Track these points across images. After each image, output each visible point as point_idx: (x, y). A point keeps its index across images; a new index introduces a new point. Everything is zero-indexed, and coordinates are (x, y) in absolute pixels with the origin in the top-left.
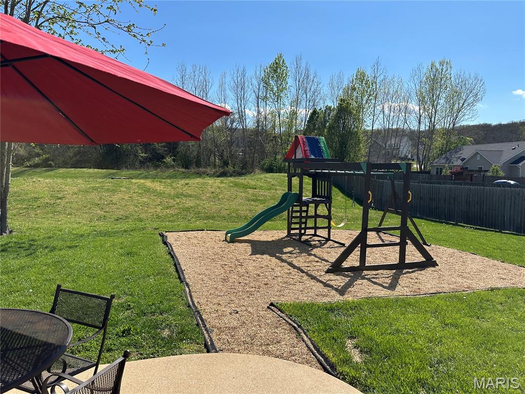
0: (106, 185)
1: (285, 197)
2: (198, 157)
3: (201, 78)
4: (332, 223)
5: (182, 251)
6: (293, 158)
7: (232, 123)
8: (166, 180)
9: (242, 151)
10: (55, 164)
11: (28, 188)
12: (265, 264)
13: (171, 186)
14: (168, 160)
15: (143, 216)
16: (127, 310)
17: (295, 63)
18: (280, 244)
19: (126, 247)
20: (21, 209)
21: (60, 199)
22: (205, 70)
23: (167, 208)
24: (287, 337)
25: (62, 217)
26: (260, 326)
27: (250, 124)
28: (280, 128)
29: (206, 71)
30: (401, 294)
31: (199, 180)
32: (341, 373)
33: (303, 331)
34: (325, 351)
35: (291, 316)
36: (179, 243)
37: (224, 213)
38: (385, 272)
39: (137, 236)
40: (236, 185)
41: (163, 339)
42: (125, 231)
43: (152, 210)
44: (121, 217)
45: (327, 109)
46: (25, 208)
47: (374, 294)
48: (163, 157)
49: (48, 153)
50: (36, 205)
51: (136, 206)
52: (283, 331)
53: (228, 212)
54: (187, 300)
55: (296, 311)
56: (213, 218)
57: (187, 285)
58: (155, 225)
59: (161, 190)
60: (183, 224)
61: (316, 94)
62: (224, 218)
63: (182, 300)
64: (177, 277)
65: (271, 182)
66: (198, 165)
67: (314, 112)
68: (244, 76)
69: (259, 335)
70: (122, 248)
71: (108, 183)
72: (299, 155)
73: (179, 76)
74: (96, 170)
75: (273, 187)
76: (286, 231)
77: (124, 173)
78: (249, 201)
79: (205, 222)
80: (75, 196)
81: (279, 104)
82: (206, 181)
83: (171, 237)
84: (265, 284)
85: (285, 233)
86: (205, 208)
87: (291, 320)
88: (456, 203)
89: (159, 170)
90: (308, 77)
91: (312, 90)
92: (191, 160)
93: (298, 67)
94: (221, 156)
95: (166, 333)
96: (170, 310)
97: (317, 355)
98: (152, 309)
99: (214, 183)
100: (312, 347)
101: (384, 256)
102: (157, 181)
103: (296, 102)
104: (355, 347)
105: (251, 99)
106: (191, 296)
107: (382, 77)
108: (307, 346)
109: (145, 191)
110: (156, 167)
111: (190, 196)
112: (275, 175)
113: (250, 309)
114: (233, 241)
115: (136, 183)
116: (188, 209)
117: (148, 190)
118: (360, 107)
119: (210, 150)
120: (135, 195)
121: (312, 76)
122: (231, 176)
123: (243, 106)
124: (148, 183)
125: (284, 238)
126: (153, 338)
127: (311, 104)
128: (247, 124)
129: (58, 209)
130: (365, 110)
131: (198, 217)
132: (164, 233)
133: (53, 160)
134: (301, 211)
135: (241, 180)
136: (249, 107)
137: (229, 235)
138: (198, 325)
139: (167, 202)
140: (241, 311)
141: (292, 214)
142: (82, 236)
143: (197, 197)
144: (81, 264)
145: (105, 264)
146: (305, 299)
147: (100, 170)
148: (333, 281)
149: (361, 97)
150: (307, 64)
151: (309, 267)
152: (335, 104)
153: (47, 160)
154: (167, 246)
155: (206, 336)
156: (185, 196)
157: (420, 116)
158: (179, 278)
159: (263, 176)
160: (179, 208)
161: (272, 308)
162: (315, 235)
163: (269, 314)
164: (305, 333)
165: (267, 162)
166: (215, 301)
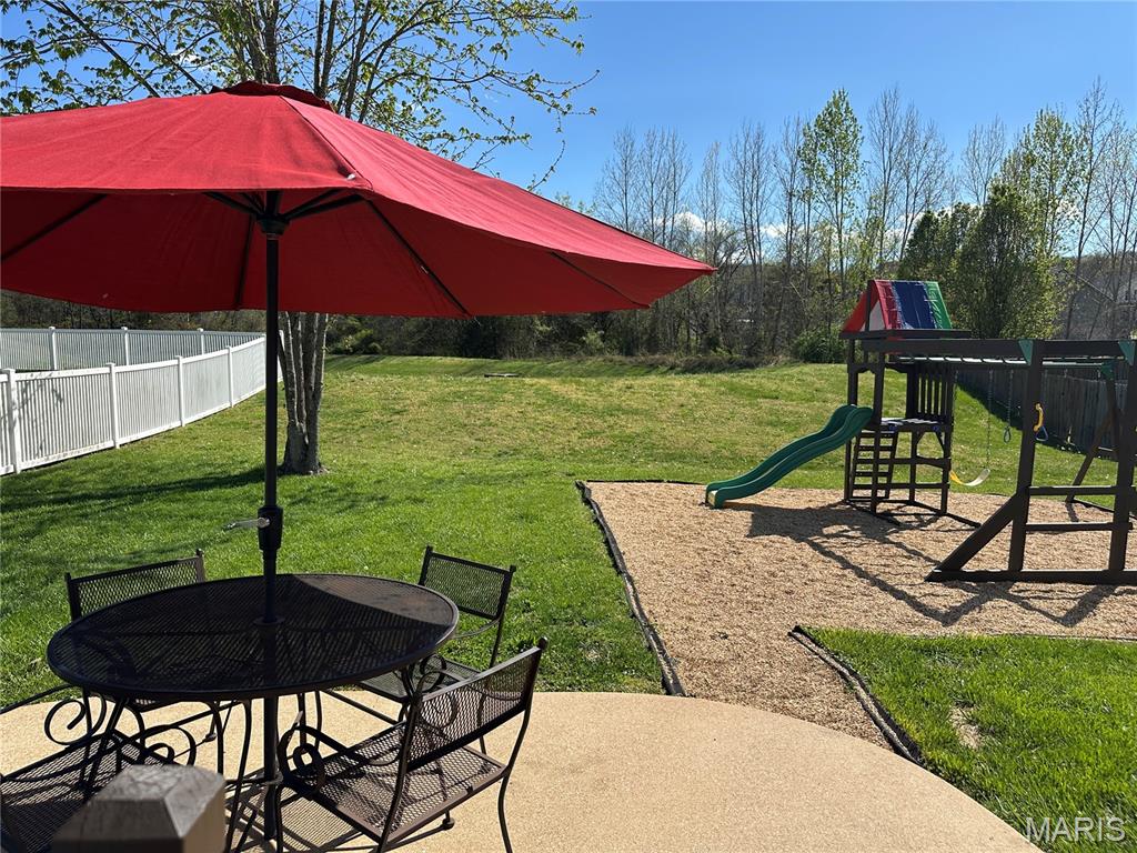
0: (478, 388)
1: (839, 417)
2: (653, 330)
3: (665, 158)
4: (953, 477)
5: (620, 518)
6: (863, 329)
7: (729, 253)
8: (589, 379)
9: (750, 316)
10: (384, 349)
11: (344, 392)
12: (790, 554)
13: (599, 391)
14: (592, 337)
15: (544, 449)
16: (524, 612)
17: (882, 109)
18: (825, 517)
19: (517, 504)
20: (335, 430)
21: (398, 413)
22: (673, 141)
23: (591, 435)
24: (825, 690)
25: (403, 446)
26: (771, 666)
27: (770, 253)
28: (841, 260)
29: (676, 143)
30: (1099, 634)
31: (653, 379)
32: (930, 762)
33: (860, 682)
34: (901, 720)
35: (837, 654)
36: (613, 503)
37: (706, 449)
38: (1069, 587)
39: (536, 486)
40: (733, 389)
41: (588, 664)
42: (514, 476)
43: (562, 439)
44: (505, 449)
45: (957, 211)
46: (341, 429)
47: (1032, 630)
48: (582, 333)
49: (370, 327)
50: (358, 423)
51: (533, 430)
52: (818, 678)
53: (714, 448)
54: (630, 605)
55: (849, 646)
56: (682, 458)
57: (630, 579)
58: (568, 468)
59: (578, 399)
60: (620, 468)
61: (933, 177)
62: (704, 459)
63: (621, 603)
64: (611, 563)
65: (814, 383)
66: (653, 346)
67: (927, 220)
68: (759, 147)
69: (767, 680)
70: (510, 506)
71: (481, 385)
72: (877, 322)
73: (619, 160)
74: (457, 359)
75: (820, 395)
76: (842, 492)
77: (507, 364)
78: (760, 424)
79: (665, 465)
80: (424, 409)
81: (839, 205)
82: (669, 382)
83: (598, 492)
84: (787, 593)
85: (840, 495)
86: (664, 438)
87: (837, 661)
89: (574, 359)
90: (912, 139)
91: (924, 167)
92: (638, 338)
93: (890, 119)
94: (704, 326)
95: (592, 656)
96: (599, 618)
97: (885, 725)
98: (567, 613)
99: (685, 386)
100: (875, 711)
101: (1075, 555)
102: (571, 381)
103: (884, 197)
104: (970, 722)
105: (773, 198)
106: (637, 599)
107: (1109, 126)
108: (865, 708)
109: (548, 400)
110: (569, 352)
111: (636, 412)
112: (824, 367)
113: (751, 634)
114: (720, 505)
115: (532, 385)
116: (630, 439)
117: (555, 400)
118: (1048, 203)
119: (679, 315)
120: (530, 408)
121: (923, 135)
122: (722, 370)
123: (755, 215)
124: (554, 385)
125: (835, 505)
126: (571, 660)
127: (921, 200)
128: (763, 253)
129: (397, 433)
130: (1058, 210)
131: (651, 456)
132: (585, 483)
133: (379, 341)
134: (877, 449)
135: (746, 379)
136: (771, 215)
137: (714, 492)
138: (650, 648)
139: (589, 423)
140: (735, 635)
141: (856, 455)
142: (440, 481)
143: (648, 414)
144: (444, 530)
145: (482, 533)
146: (870, 626)
147: (464, 360)
148: (940, 598)
149: (1051, 179)
150: (911, 107)
151: (888, 566)
152: (981, 198)
153: (368, 340)
154: (592, 508)
155: (666, 669)
156: (625, 412)
158: (615, 566)
159: (795, 370)
160: (614, 437)
161: (799, 635)
162: (911, 502)
163: (792, 647)
164: (863, 687)
165: (806, 336)
166: (684, 613)
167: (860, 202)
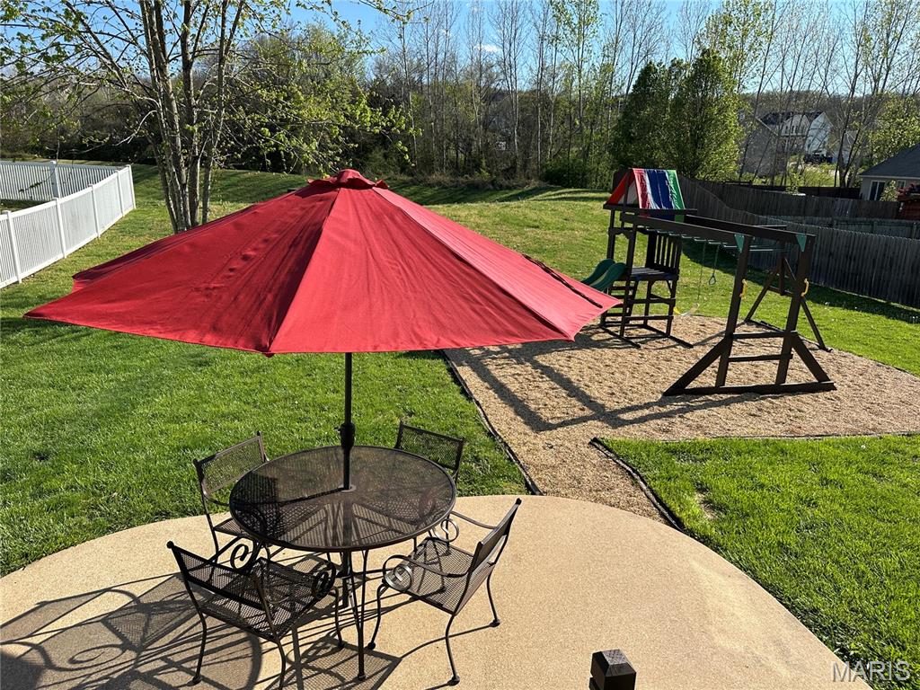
1: (602, 268)
4: (676, 312)
6: (621, 202)
26: (585, 467)
30: (772, 433)
32: (689, 531)
33: (640, 477)
34: (670, 505)
35: (622, 457)
45: (673, 65)
52: (615, 475)
54: (485, 424)
64: (460, 390)
67: (648, 71)
69: (586, 478)
81: (581, 50)
84: (581, 410)
87: (623, 462)
88: (894, 268)
91: (647, 22)
97: (660, 507)
100: (652, 497)
103: (615, 46)
104: (706, 502)
105: (528, 41)
106: (488, 420)
108: (647, 496)
113: (567, 445)
118: (737, 59)
123: (512, 54)
130: (745, 64)
136: (525, 55)
138: (509, 458)
140: (557, 446)
155: (524, 474)
157: (856, 76)
158: (464, 392)
161: (597, 444)
162: (645, 326)
163: (594, 452)
164: (643, 481)
167: (597, 49)
